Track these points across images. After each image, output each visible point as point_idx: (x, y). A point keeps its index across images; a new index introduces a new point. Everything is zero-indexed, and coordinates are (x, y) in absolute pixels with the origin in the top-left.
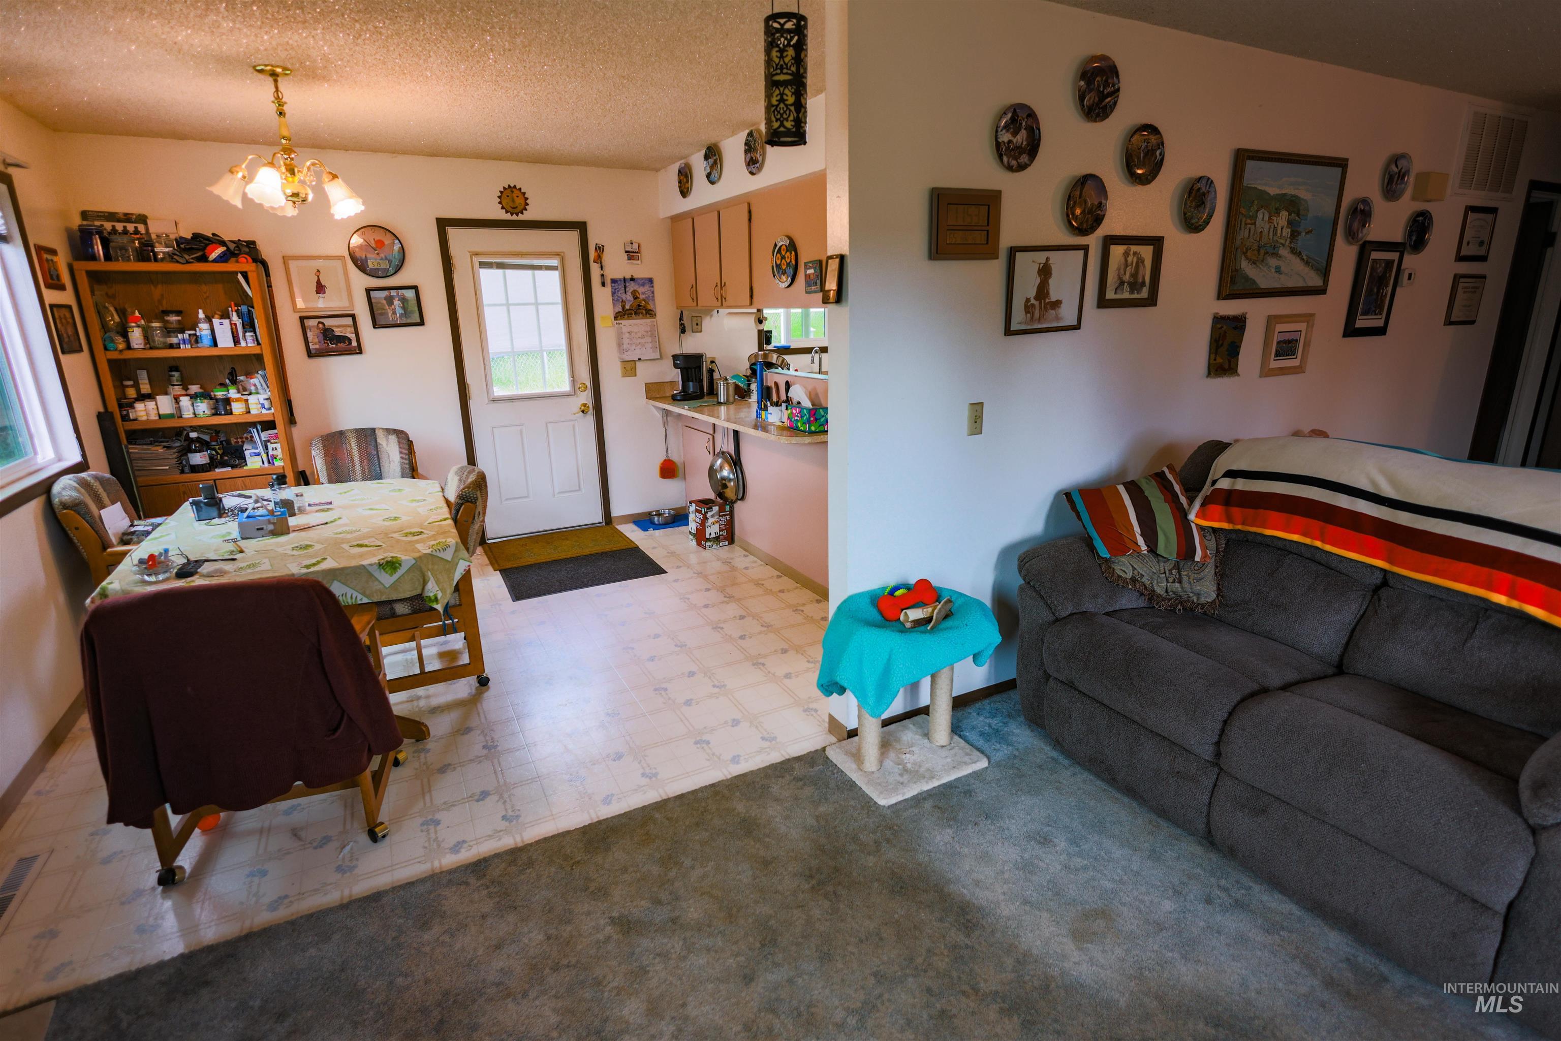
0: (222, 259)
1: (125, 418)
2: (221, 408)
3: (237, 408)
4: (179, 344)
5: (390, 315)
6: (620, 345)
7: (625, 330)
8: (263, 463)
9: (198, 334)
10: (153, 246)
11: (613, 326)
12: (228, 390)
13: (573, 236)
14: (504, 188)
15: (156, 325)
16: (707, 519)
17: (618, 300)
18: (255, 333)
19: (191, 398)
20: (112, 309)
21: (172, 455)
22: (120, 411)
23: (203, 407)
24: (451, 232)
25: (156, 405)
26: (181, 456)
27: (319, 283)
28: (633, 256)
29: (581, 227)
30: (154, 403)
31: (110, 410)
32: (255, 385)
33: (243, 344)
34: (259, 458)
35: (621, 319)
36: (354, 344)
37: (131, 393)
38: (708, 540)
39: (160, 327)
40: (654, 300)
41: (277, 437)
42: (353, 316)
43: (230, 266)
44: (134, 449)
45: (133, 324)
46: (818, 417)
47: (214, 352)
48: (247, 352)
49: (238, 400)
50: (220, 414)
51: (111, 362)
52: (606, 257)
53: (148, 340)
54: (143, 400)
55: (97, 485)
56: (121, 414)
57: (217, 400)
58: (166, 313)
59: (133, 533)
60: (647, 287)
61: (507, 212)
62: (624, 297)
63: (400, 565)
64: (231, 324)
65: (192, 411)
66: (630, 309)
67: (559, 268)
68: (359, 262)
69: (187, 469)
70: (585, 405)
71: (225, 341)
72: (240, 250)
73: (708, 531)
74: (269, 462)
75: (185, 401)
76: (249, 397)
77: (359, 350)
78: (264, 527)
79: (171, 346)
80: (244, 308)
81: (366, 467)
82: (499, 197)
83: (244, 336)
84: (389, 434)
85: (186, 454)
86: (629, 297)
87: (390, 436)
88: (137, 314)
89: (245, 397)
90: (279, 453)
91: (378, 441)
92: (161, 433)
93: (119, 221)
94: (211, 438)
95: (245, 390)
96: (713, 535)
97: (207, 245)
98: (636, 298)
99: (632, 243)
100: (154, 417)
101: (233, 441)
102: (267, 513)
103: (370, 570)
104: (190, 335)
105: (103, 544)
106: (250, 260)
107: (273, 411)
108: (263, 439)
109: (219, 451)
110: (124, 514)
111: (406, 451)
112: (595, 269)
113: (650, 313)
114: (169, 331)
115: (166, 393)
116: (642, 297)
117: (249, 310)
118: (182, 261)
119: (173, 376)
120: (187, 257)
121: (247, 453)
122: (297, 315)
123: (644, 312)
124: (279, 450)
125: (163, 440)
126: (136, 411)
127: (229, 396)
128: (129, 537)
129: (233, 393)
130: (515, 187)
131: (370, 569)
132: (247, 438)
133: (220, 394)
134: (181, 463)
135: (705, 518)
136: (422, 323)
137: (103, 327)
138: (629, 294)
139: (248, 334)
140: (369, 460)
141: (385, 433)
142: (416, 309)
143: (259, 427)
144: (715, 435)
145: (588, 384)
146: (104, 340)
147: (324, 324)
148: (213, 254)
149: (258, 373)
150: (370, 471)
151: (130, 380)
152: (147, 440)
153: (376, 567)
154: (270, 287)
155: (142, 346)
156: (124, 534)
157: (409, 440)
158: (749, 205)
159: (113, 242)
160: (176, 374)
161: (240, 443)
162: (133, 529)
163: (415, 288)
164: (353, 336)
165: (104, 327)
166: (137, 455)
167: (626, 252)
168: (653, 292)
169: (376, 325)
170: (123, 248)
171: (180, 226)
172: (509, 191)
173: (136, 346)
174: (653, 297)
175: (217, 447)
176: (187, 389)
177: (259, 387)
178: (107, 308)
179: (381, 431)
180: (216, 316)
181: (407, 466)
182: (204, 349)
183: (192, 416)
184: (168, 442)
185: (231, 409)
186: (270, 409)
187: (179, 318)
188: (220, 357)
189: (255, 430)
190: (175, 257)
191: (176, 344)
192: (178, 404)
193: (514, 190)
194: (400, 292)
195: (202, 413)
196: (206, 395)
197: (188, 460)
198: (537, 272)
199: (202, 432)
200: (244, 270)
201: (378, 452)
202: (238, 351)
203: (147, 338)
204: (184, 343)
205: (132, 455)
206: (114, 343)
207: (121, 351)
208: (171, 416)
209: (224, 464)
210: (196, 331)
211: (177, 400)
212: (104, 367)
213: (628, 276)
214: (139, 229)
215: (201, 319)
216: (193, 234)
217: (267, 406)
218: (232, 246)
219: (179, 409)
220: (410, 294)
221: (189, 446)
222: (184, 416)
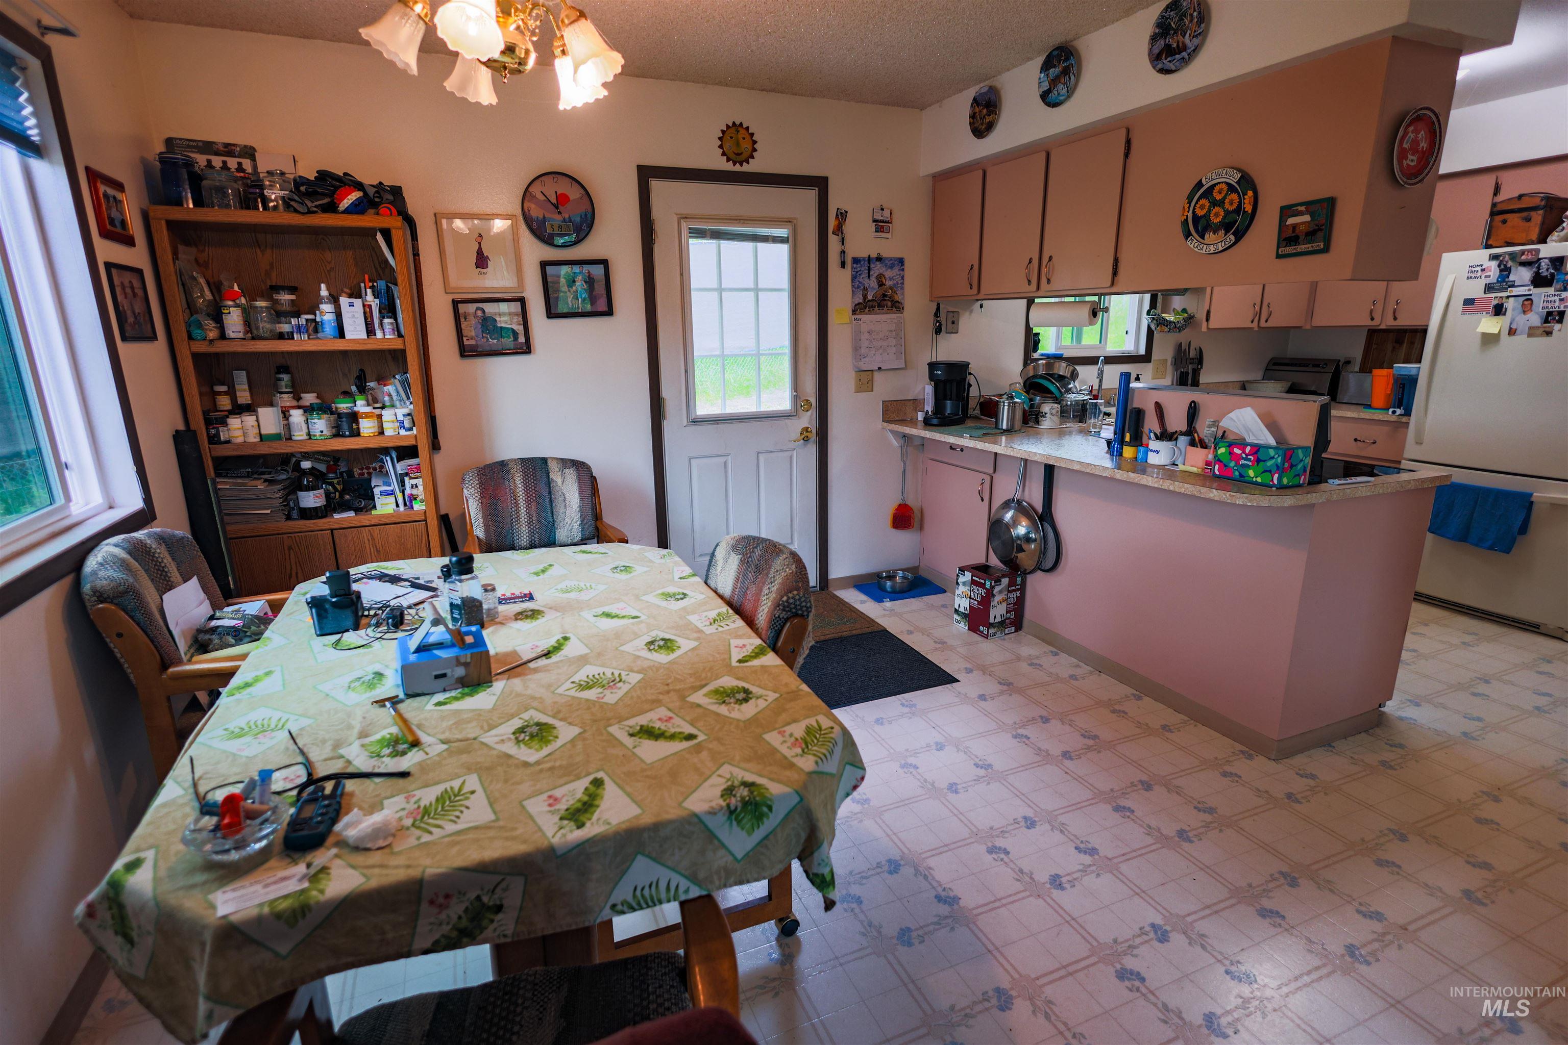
0: (357, 209)
1: (214, 439)
2: (345, 426)
3: (367, 427)
4: (292, 333)
5: (570, 300)
6: (856, 349)
7: (864, 328)
8: (397, 506)
9: (318, 319)
10: (262, 187)
11: (851, 323)
12: (355, 402)
13: (810, 195)
14: (728, 126)
15: (261, 304)
16: (993, 596)
17: (858, 287)
18: (396, 319)
19: (305, 412)
20: (202, 281)
21: (275, 493)
22: (207, 429)
23: (321, 425)
24: (657, 186)
25: (257, 421)
26: (288, 494)
27: (480, 253)
28: (882, 227)
29: (820, 184)
30: (254, 418)
31: (192, 428)
32: (390, 395)
33: (379, 335)
34: (391, 499)
35: (861, 313)
36: (522, 339)
37: (225, 403)
38: (990, 625)
39: (266, 307)
40: (902, 288)
41: (418, 468)
42: (522, 301)
43: (368, 220)
44: (224, 484)
45: (230, 303)
46: (1294, 463)
47: (339, 345)
48: (385, 346)
49: (367, 416)
50: (343, 436)
51: (197, 357)
52: (848, 228)
53: (249, 326)
54: (240, 413)
55: (162, 552)
56: (208, 434)
57: (340, 416)
58: (276, 289)
59: (214, 630)
60: (896, 271)
61: (728, 160)
62: (866, 282)
63: (770, 808)
64: (364, 306)
65: (305, 430)
66: (872, 300)
67: (790, 240)
68: (535, 224)
69: (295, 514)
70: (806, 429)
71: (355, 330)
72: (380, 197)
73: (993, 613)
74: (405, 505)
75: (297, 416)
76: (384, 412)
77: (526, 349)
78: (448, 672)
79: (281, 336)
80: (381, 284)
81: (534, 514)
82: (720, 139)
83: (381, 324)
84: (565, 467)
85: (294, 492)
86: (873, 283)
87: (567, 471)
88: (236, 288)
89: (377, 412)
90: (420, 492)
91: (552, 476)
92: (261, 461)
93: (217, 153)
94: (328, 468)
95: (375, 401)
96: (998, 619)
97: (336, 188)
98: (881, 284)
99: (882, 209)
100: (253, 438)
101: (357, 472)
102: (447, 637)
103: (711, 825)
104: (307, 320)
105: (162, 659)
106: (394, 211)
107: (415, 431)
108: (399, 471)
109: (338, 487)
110: (202, 595)
111: (588, 492)
112: (833, 242)
113: (896, 306)
114: (279, 315)
115: (271, 404)
116: (889, 283)
117: (388, 287)
118: (301, 210)
119: (280, 380)
120: (309, 204)
121: (377, 491)
122: (451, 297)
123: (890, 304)
124: (421, 488)
125: (263, 470)
126: (229, 430)
127: (356, 409)
128: (207, 637)
129: (361, 406)
130: (741, 124)
131: (711, 823)
132: (375, 469)
133: (343, 406)
134: (288, 505)
135: (990, 594)
136: (609, 312)
137: (189, 307)
138: (873, 279)
139: (386, 321)
140: (538, 504)
141: (561, 465)
142: (604, 292)
143: (394, 455)
144: (995, 476)
145: (813, 400)
146: (188, 325)
147: (484, 311)
148: (345, 201)
149: (394, 377)
150: (539, 519)
151: (223, 384)
152: (243, 470)
153: (722, 818)
154: (416, 255)
155: (241, 335)
156: (199, 631)
157: (592, 476)
158: (1128, 131)
159: (206, 179)
160: (286, 377)
161: (366, 475)
162: (214, 623)
163: (605, 263)
164: (520, 329)
165: (191, 307)
166: (227, 493)
167: (874, 221)
168: (903, 278)
169: (551, 314)
170: (221, 190)
171: (299, 165)
172: (733, 130)
173: (232, 335)
174: (903, 283)
175: (335, 481)
176: (299, 399)
177: (395, 397)
178: (195, 279)
179: (555, 462)
180: (344, 294)
181: (590, 513)
182: (326, 342)
183: (305, 437)
184: (270, 473)
185: (358, 429)
186: (411, 429)
187: (293, 297)
188: (345, 353)
189: (388, 458)
190: (292, 203)
191: (288, 333)
192: (288, 419)
193: (740, 129)
194: (586, 268)
195: (318, 434)
196: (324, 408)
197: (297, 501)
198: (761, 245)
199: (316, 459)
200: (385, 225)
201: (550, 492)
202: (372, 345)
203: (248, 323)
204: (299, 332)
205: (220, 493)
206: (203, 329)
207: (211, 341)
208: (277, 437)
209: (345, 507)
210: (315, 315)
211: (285, 414)
212: (187, 365)
213: (874, 255)
214: (244, 167)
215: (323, 298)
216: (318, 172)
217: (407, 425)
218: (371, 192)
219: (288, 427)
220: (598, 271)
221: (300, 480)
222: (294, 438)
